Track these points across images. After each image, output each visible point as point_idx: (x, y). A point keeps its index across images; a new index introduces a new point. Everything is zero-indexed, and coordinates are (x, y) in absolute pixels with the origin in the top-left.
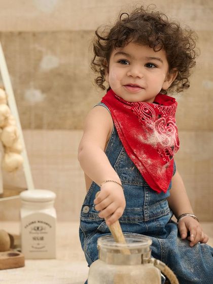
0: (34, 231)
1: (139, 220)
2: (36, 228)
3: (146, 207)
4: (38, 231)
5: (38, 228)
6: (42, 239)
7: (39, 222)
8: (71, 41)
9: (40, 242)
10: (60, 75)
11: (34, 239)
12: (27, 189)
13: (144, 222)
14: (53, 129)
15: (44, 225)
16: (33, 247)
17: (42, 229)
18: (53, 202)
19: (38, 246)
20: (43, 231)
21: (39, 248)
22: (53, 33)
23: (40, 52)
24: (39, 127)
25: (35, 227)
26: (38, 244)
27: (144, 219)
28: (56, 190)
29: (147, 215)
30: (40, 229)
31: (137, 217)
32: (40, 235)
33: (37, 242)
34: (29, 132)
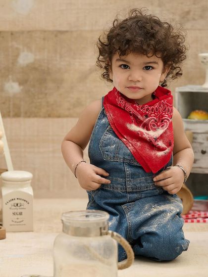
0: (13, 207)
1: (121, 189)
2: (16, 205)
3: (128, 179)
4: (17, 208)
5: (17, 204)
6: (21, 214)
7: (18, 199)
8: (44, 39)
9: (19, 216)
10: (35, 69)
11: (14, 214)
12: (7, 170)
13: (126, 192)
14: (29, 117)
15: (23, 202)
16: (13, 221)
17: (21, 206)
18: (30, 181)
19: (17, 221)
20: (22, 207)
21: (18, 222)
22: (29, 32)
23: (17, 49)
24: (17, 115)
25: (14, 204)
26: (18, 219)
27: (126, 189)
28: (32, 171)
29: (129, 186)
30: (19, 205)
31: (119, 186)
32: (19, 211)
33: (16, 216)
34: (8, 120)
